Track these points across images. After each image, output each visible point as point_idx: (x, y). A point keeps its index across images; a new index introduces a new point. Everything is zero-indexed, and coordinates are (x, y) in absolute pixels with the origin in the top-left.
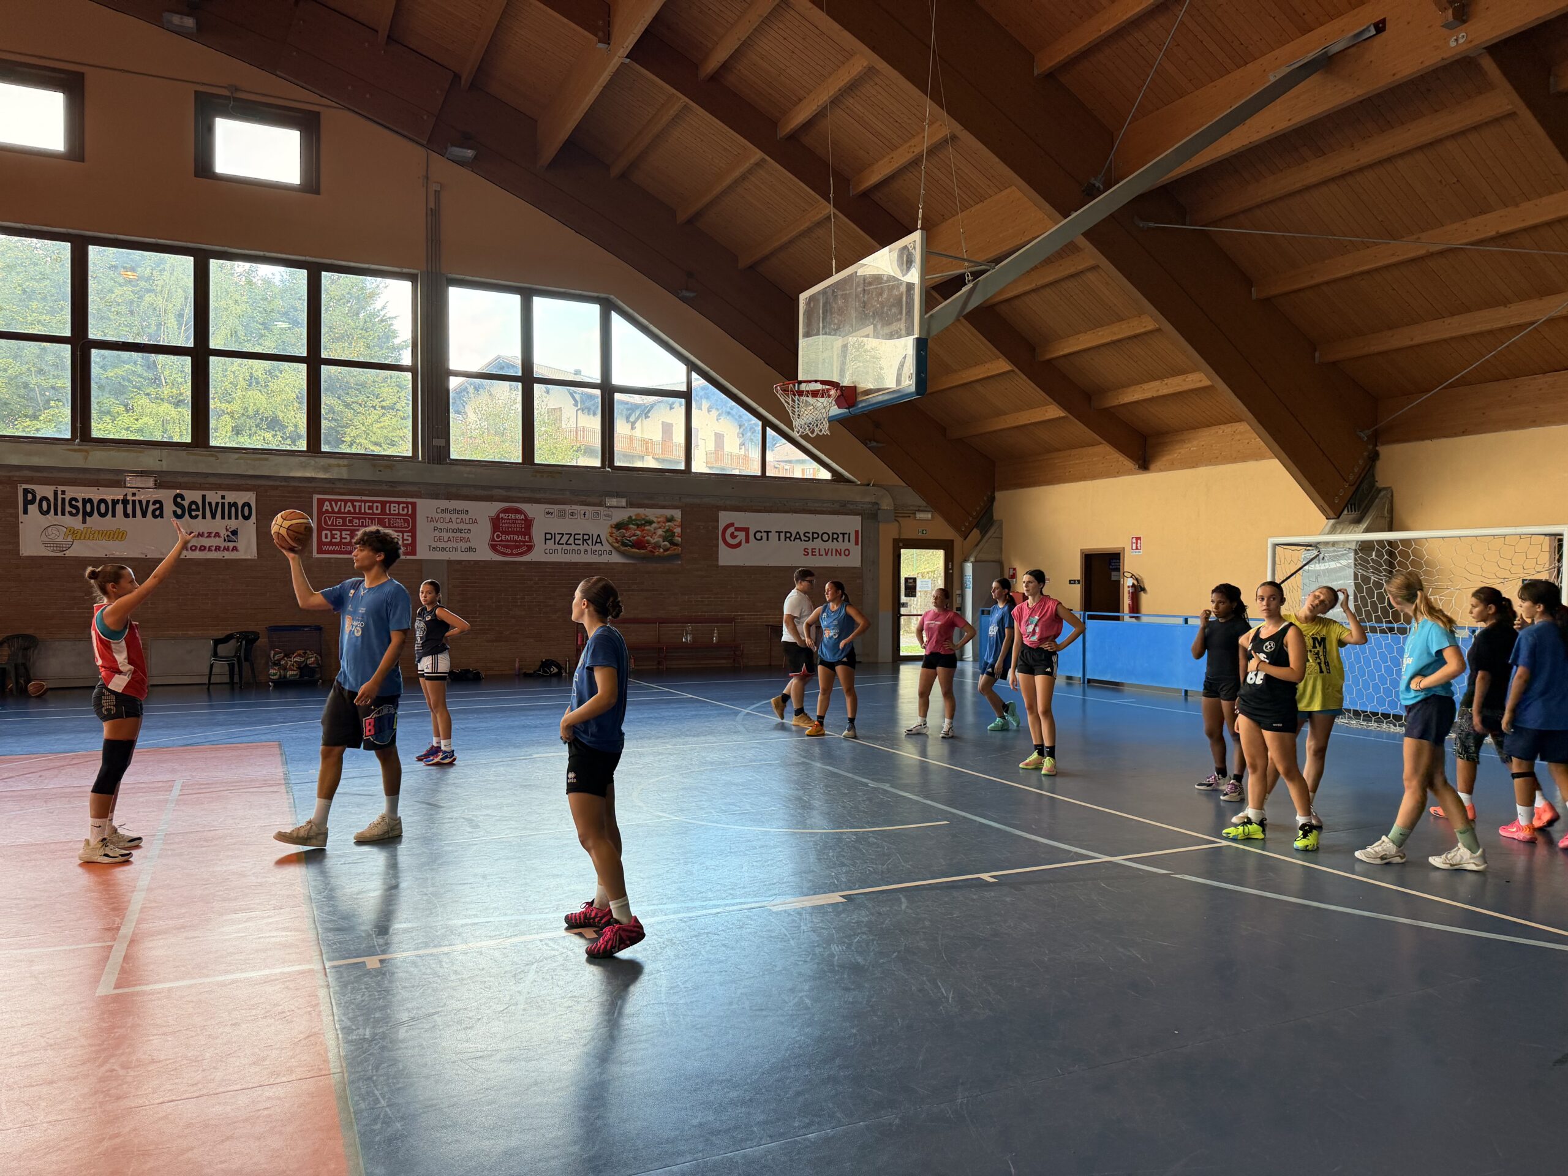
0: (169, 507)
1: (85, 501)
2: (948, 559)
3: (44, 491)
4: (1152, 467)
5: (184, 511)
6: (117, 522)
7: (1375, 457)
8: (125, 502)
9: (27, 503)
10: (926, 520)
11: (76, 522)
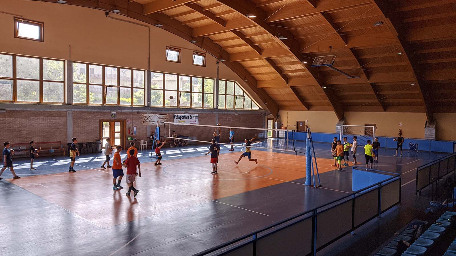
0: (189, 117)
1: (181, 116)
2: (273, 122)
3: (176, 115)
4: (310, 110)
5: (191, 117)
6: (184, 119)
7: (344, 113)
8: (185, 116)
9: (175, 117)
10: (271, 116)
11: (179, 119)
